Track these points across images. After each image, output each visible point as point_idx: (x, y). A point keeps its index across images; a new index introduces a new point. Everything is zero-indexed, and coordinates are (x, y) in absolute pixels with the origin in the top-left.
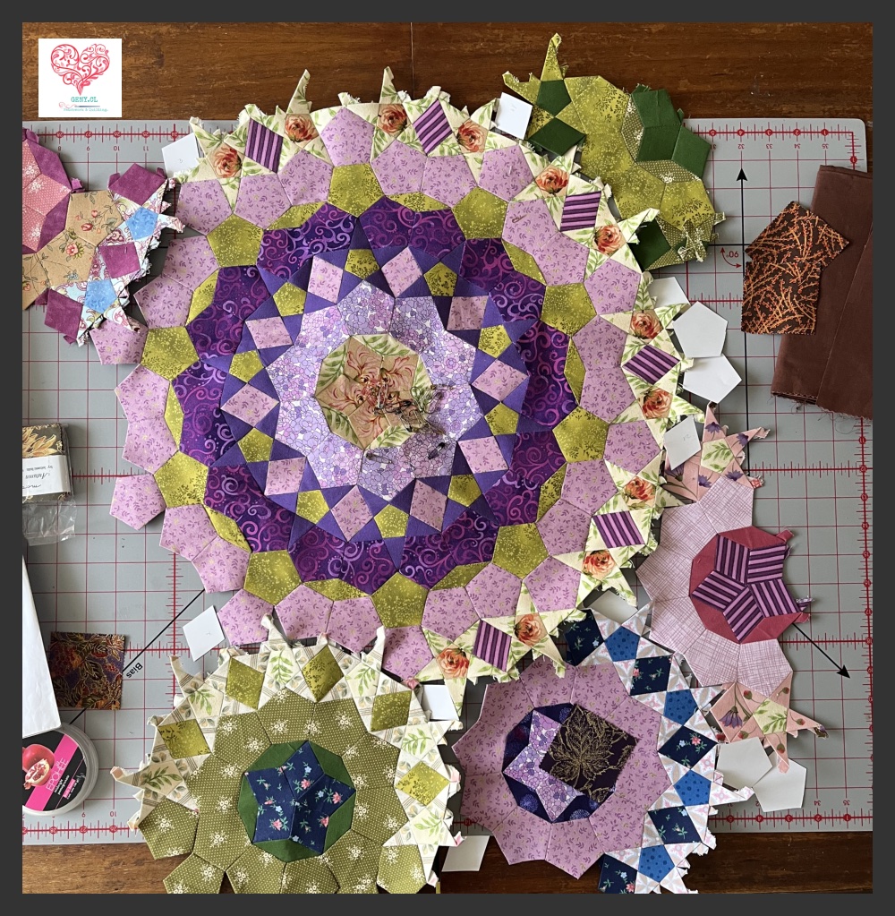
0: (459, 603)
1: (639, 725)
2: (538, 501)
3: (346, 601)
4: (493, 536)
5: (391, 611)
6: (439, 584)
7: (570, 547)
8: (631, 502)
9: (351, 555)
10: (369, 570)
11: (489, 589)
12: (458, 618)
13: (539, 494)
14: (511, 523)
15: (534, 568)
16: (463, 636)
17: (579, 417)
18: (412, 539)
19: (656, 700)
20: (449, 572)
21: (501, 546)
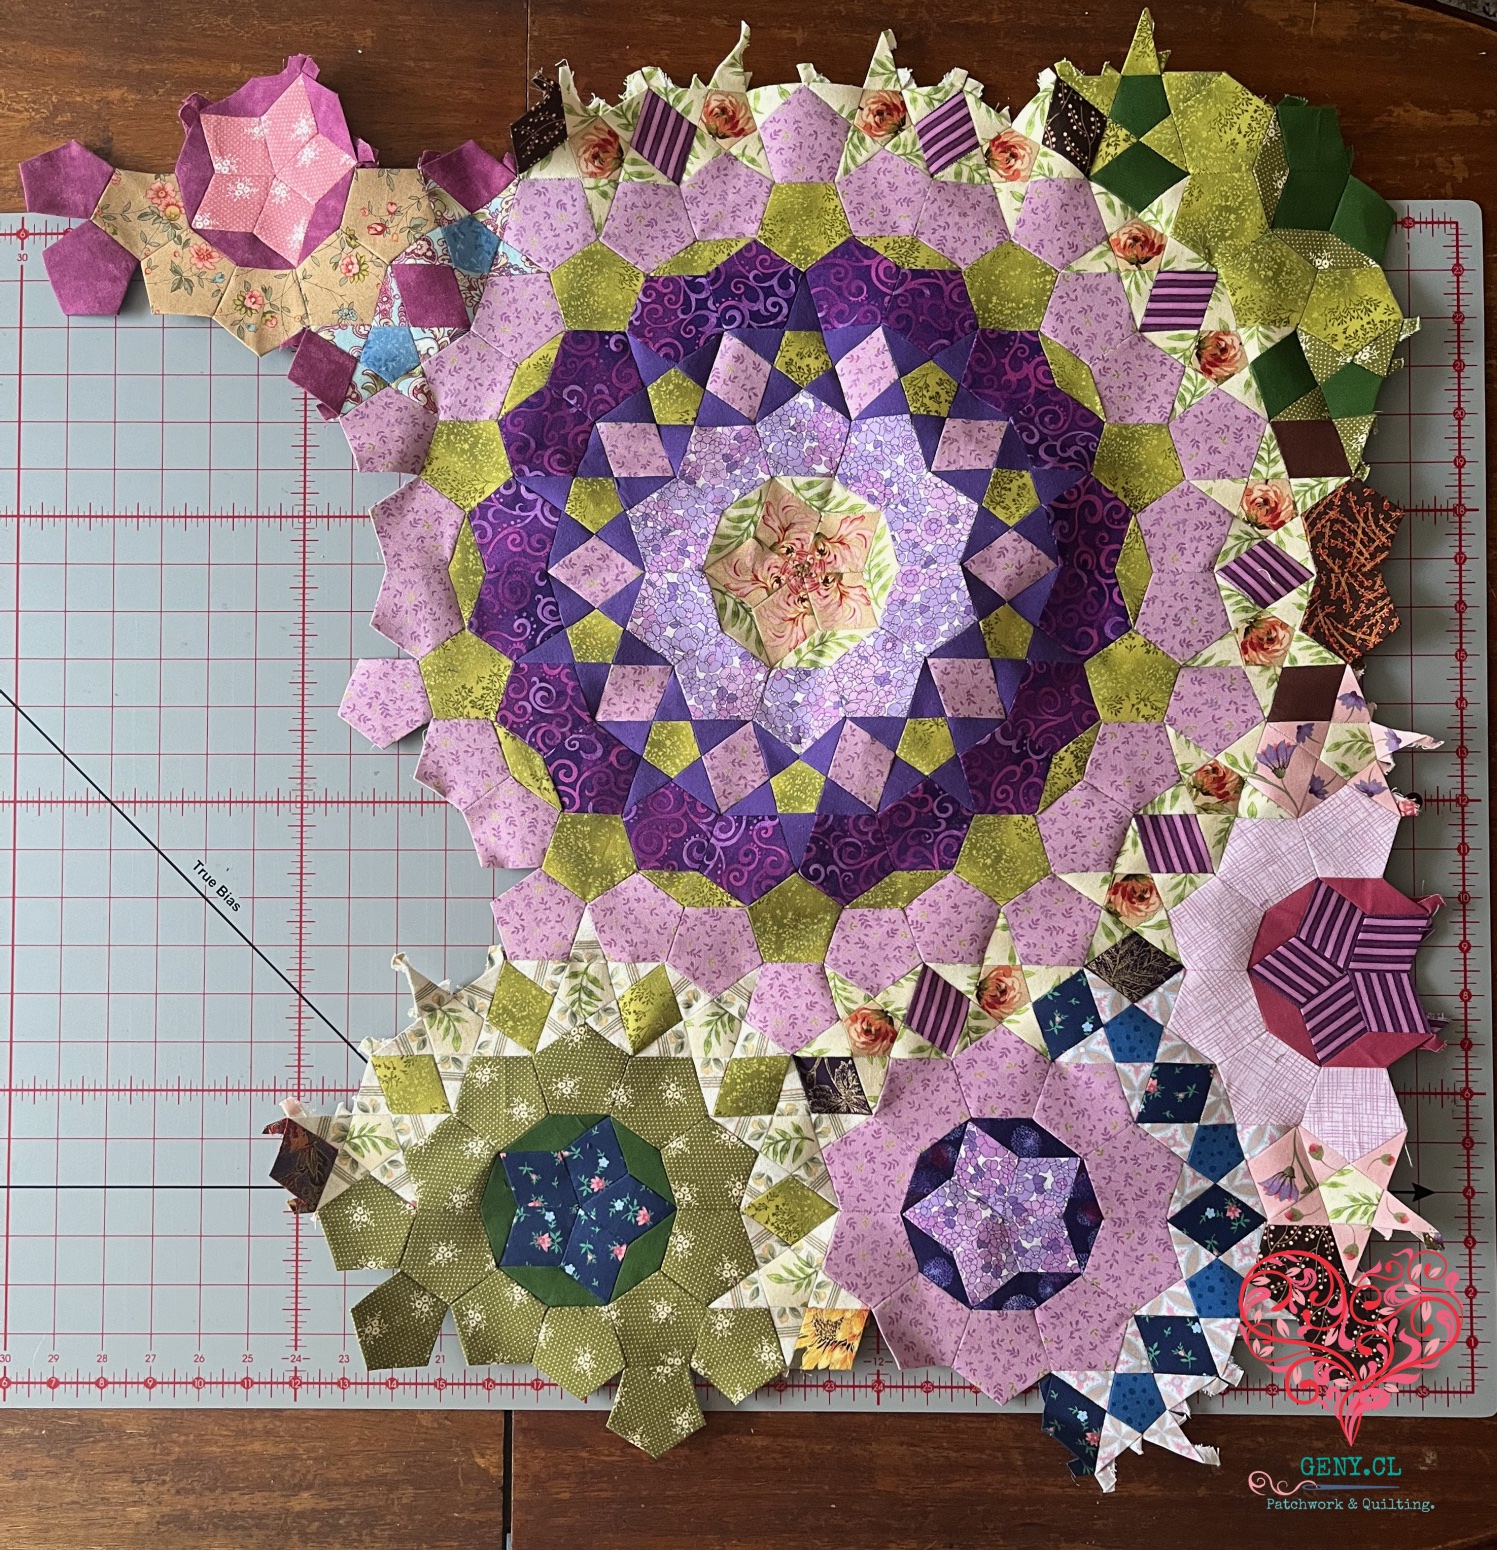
0: (892, 933)
1: (1144, 1173)
2: (1044, 779)
3: (705, 909)
4: (960, 829)
5: (778, 936)
6: (861, 899)
7: (1089, 862)
8: (1202, 799)
9: (723, 836)
10: (749, 864)
11: (944, 915)
12: (886, 958)
13: (1048, 769)
14: (994, 811)
15: (1024, 890)
16: (892, 989)
17: (1131, 648)
18: (827, 817)
19: (1179, 1136)
20: (880, 880)
21: (973, 846)
